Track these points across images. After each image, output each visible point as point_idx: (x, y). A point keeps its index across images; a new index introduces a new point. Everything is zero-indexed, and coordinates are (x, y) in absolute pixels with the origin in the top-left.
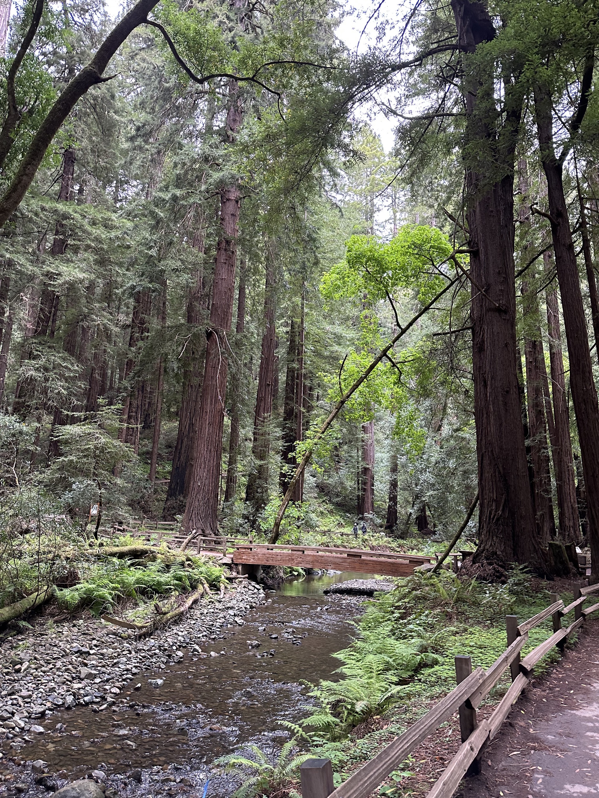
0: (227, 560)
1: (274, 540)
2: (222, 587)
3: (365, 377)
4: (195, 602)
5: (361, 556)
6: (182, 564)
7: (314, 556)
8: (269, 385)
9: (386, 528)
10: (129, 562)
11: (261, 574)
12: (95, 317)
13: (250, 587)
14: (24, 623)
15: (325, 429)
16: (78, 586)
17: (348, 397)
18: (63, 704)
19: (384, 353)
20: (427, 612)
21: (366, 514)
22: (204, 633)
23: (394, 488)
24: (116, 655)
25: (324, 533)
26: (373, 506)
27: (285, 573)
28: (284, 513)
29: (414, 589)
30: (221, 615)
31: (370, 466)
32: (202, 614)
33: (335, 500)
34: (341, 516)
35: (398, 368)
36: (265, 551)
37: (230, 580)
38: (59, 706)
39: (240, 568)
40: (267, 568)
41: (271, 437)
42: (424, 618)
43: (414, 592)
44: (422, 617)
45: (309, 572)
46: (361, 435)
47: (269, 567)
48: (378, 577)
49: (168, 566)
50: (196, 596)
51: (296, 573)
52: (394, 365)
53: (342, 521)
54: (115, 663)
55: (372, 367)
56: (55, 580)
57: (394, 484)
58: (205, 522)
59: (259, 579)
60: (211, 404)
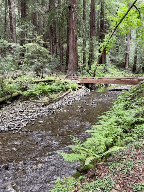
0: (79, 82)
1: (94, 76)
2: (76, 90)
3: (126, 16)
4: (67, 94)
5: (121, 79)
6: (63, 84)
7: (106, 80)
8: (93, 27)
9: (132, 71)
10: (47, 83)
11: (90, 86)
12: (36, 8)
13: (86, 89)
14: (9, 102)
15: (110, 38)
16: (28, 91)
17: (119, 24)
18: (4, 130)
19: (133, 5)
20: (141, 98)
21: (126, 68)
22: (66, 104)
23: (136, 59)
24: (33, 112)
25: (112, 74)
26: (128, 65)
27: (98, 85)
28: (97, 68)
29: (138, 89)
30: (73, 98)
31: (128, 52)
32: (68, 98)
33: (116, 64)
34: (118, 69)
35: (139, 10)
36: (91, 79)
37: (80, 88)
38: (3, 131)
39: (83, 84)
40: (92, 84)
41: (95, 44)
42: (140, 100)
43: (138, 90)
44: (139, 100)
45: (106, 85)
46: (125, 41)
47: (93, 84)
48: (128, 85)
49: (59, 84)
50: (67, 92)
51: (102, 85)
52: (137, 9)
53: (118, 70)
54: (31, 115)
55: (128, 11)
56: (21, 89)
57: (136, 57)
58: (74, 72)
59: (89, 87)
60: (72, 33)
